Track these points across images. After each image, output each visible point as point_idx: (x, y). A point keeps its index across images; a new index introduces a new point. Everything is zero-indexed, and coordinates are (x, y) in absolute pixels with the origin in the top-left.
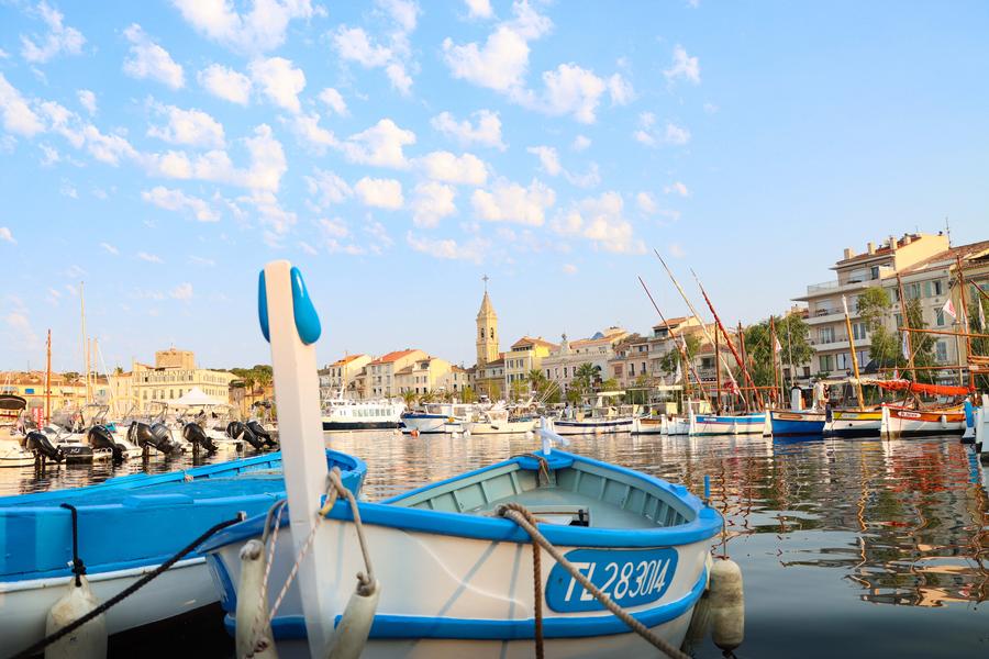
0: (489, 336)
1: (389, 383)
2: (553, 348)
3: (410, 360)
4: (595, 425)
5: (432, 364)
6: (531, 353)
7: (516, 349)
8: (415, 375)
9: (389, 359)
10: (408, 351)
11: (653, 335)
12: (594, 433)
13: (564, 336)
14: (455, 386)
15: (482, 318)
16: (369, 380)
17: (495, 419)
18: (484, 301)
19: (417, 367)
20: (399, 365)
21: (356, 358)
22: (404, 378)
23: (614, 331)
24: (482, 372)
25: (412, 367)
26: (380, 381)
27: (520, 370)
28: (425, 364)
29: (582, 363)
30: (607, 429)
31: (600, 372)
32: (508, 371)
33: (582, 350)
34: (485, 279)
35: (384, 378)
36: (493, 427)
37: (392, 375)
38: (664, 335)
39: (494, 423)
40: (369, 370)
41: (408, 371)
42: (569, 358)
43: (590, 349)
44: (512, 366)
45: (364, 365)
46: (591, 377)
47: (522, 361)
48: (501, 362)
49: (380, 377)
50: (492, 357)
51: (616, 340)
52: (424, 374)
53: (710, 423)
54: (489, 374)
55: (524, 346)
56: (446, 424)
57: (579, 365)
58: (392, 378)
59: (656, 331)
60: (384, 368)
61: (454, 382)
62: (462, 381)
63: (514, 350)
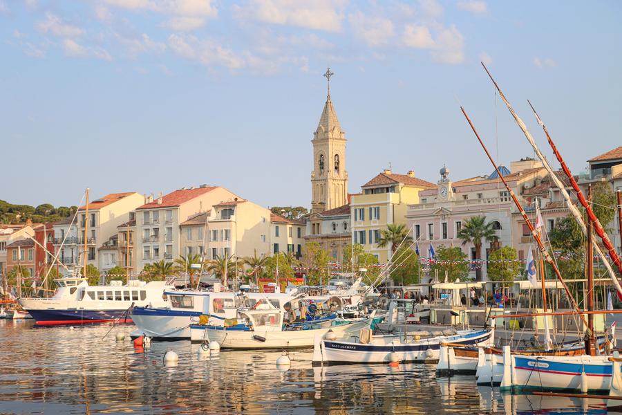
0: (332, 166)
1: (170, 239)
2: (429, 190)
3: (206, 203)
4: (392, 349)
5: (239, 209)
6: (392, 197)
7: (371, 189)
8: (212, 227)
9: (172, 202)
10: (204, 189)
11: (588, 172)
12: (387, 363)
13: (443, 172)
14: (276, 246)
15: (321, 139)
16: (139, 233)
17: (263, 323)
18: (326, 107)
19: (214, 215)
20: (186, 211)
21: (121, 197)
22: (195, 231)
23: (527, 165)
24: (316, 227)
25: (208, 214)
26: (156, 236)
27: (375, 224)
28: (227, 210)
29: (469, 217)
30: (409, 356)
31: (498, 233)
32: (355, 225)
33: (473, 196)
34: (328, 75)
35: (163, 231)
36: (256, 338)
37: (175, 226)
38: (605, 174)
39: (259, 331)
40: (140, 218)
41: (199, 221)
42: (450, 207)
43: (486, 194)
44: (363, 218)
45: (133, 209)
46: (483, 239)
47: (377, 210)
48: (345, 210)
49: (156, 230)
50: (335, 201)
51: (527, 180)
52: (224, 226)
53: (539, 370)
54: (326, 229)
55: (383, 185)
56: (192, 326)
57: (465, 219)
58: (176, 231)
59: (594, 167)
60: (163, 215)
61: (275, 240)
62: (287, 237)
63: (367, 191)
